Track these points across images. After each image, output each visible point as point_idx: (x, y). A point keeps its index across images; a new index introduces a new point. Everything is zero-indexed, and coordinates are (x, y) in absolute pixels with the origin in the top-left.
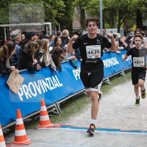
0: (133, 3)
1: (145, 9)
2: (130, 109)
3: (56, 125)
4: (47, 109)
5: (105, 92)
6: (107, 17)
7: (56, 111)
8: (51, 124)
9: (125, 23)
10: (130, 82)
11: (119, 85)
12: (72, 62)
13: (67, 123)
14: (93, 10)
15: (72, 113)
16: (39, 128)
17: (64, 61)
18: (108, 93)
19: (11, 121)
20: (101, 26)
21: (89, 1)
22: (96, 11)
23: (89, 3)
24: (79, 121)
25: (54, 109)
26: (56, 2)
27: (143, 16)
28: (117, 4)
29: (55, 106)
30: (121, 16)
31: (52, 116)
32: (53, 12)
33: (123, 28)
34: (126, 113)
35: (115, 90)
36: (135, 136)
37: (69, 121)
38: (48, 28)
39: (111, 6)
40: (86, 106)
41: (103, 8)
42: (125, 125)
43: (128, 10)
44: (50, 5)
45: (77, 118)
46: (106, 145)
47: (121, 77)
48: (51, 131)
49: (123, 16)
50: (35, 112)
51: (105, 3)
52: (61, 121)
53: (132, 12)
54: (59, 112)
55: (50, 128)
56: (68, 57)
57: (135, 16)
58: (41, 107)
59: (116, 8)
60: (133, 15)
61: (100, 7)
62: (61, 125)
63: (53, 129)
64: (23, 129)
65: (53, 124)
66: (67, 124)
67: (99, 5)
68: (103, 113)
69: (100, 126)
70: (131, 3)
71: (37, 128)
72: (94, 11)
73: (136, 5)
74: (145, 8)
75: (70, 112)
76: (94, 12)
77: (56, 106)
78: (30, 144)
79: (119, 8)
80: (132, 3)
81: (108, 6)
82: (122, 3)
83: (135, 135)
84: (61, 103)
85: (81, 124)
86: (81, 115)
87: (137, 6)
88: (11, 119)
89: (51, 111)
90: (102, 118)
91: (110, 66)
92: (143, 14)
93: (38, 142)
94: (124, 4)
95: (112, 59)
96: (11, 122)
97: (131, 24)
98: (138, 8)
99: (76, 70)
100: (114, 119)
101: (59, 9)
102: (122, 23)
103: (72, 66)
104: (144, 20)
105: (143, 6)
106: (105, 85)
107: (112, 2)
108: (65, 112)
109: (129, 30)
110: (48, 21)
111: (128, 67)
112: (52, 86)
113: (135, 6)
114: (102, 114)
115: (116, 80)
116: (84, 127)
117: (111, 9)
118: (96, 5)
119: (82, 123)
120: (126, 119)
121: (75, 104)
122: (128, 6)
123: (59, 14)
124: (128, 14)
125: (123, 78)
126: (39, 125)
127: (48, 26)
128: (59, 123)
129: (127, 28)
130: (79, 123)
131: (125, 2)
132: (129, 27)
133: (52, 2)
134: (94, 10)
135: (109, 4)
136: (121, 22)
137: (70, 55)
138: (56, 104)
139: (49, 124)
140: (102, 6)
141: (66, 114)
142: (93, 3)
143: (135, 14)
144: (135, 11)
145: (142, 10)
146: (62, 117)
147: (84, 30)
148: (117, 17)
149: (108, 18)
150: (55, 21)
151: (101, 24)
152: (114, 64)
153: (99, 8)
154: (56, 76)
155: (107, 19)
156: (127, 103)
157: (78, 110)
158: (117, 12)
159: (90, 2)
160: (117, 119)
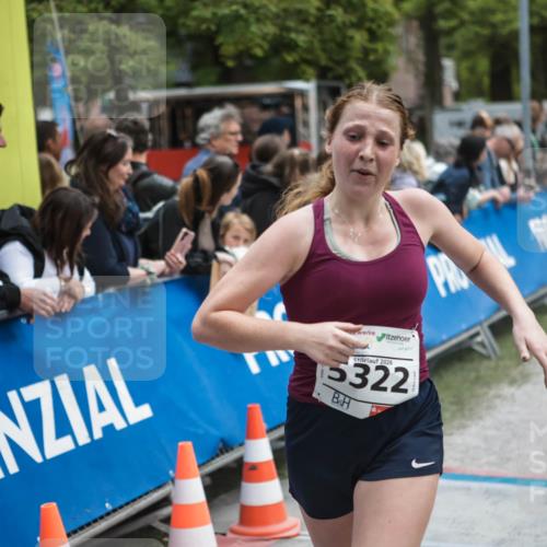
19: (221, 450)
23: (466, 6)
45: (460, 441)
64: (272, 478)
78: (297, 535)
88: (223, 440)
96: (223, 454)
99: (439, 255)
101: (373, 27)
123: (373, 46)
157: (456, 407)
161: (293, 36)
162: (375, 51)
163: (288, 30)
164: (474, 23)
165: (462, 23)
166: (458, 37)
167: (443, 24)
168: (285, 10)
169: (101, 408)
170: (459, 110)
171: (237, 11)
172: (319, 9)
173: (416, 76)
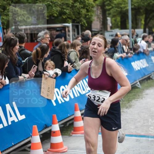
4: (81, 114)
5: (137, 96)
11: (150, 88)
16: (74, 135)
18: (140, 97)
19: (45, 127)
20: (130, 26)
23: (113, 2)
32: (82, 11)
33: (148, 28)
35: (147, 94)
47: (151, 81)
50: (68, 117)
58: (75, 112)
64: (59, 135)
68: (139, 118)
71: (71, 134)
78: (67, 151)
81: (134, 5)
82: (149, 2)
88: (45, 125)
91: (139, 69)
93: (75, 150)
95: (141, 61)
96: (46, 129)
101: (88, 8)
106: (135, 89)
112: (84, 90)
118: (121, 4)
123: (88, 13)
125: (153, 82)
126: (72, 132)
127: (68, 27)
152: (144, 67)
154: (87, 79)
161: (65, 10)
162: (88, 15)
163: (64, 9)
164: (116, 7)
165: (113, 7)
166: (111, 11)
167: (107, 7)
168: (63, 3)
169: (11, 116)
170: (112, 31)
171: (49, 3)
172: (72, 3)
173: (100, 22)
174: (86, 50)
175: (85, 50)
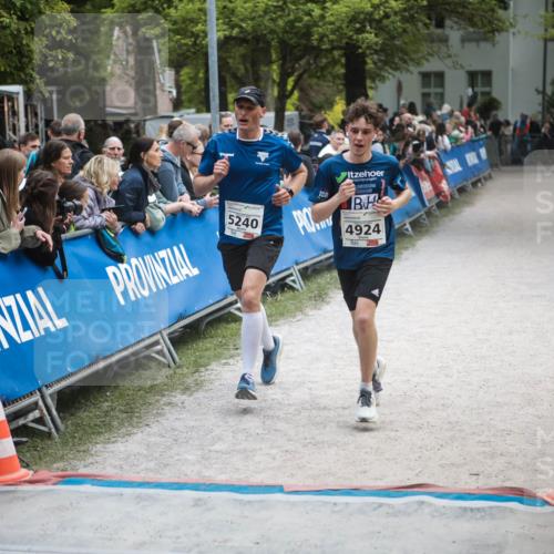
0: (332, 19)
1: (376, 39)
2: (319, 409)
3: (43, 474)
4: (7, 416)
5: (228, 349)
6: (238, 69)
7: (40, 421)
8: (23, 471)
9: (302, 90)
10: (320, 312)
11: (281, 321)
12: (103, 235)
13: (85, 466)
14: (183, 41)
15: (104, 428)
17: (72, 233)
20: (215, 101)
21: (169, 7)
22: (195, 44)
23: (168, 15)
24: (128, 457)
25: (36, 414)
26: (42, 6)
27: (370, 66)
28: (272, 19)
29: (36, 403)
30: (289, 65)
31: (24, 439)
32: (28, 46)
33: (297, 109)
34: (303, 426)
36: (336, 509)
37: (91, 460)
38: (13, 106)
39: (249, 29)
40: (158, 401)
41: (221, 34)
42: (300, 468)
43: (315, 43)
44: (19, 18)
45: (122, 449)
46: (229, 544)
47: (289, 294)
48: (24, 499)
49: (297, 66)
51: (226, 14)
52: (62, 458)
53: (326, 50)
54: (52, 426)
55: (20, 488)
56: (89, 215)
57: (342, 66)
59: (269, 37)
60: (335, 62)
61: (208, 28)
62: (60, 473)
63: (28, 492)
65: (31, 472)
66: (82, 471)
67: (205, 21)
69: (207, 474)
70: (322, 17)
72: (186, 44)
73: (344, 26)
74: (376, 35)
75: (96, 425)
76: (188, 51)
77: (41, 403)
79: (281, 35)
80: (329, 18)
81: (241, 27)
82: (292, 17)
83: (335, 504)
84: (60, 393)
85: (138, 470)
86: (140, 436)
87: (345, 31)
89: (21, 422)
90: (217, 447)
92: (369, 61)
94: (300, 20)
97: (324, 94)
98: (350, 38)
99: (120, 265)
100: (261, 449)
102: (292, 92)
103: (104, 251)
104: (373, 81)
105: (368, 28)
106: (228, 322)
107: (253, 11)
108: (78, 425)
109: (318, 118)
110: (9, 81)
111: (315, 254)
112: (26, 327)
113: (340, 27)
114: (217, 432)
115: (271, 303)
116: (147, 480)
117: (250, 37)
118: (194, 21)
119: (143, 466)
120: (305, 446)
121: (117, 394)
122: (315, 29)
124: (315, 60)
125: (294, 298)
127: (11, 97)
128: (55, 465)
129: (311, 110)
130: (131, 466)
131: (301, 14)
132: (320, 108)
133: (26, 8)
134: (189, 41)
135: (242, 20)
136: (289, 87)
137: (97, 211)
138: (43, 397)
139: (13, 470)
140: (217, 25)
141: (81, 432)
142: (184, 14)
143: (339, 61)
144: (340, 48)
145: (364, 46)
146: (65, 443)
147: (148, 117)
148: (275, 67)
149: (242, 70)
150: (38, 81)
151: (211, 94)
153: (205, 34)
154: (40, 290)
155: (235, 76)
156: (310, 389)
157: (125, 415)
158: (273, 51)
159: (172, 11)
160: (272, 447)
174: (42, 189)
175: (36, 191)
